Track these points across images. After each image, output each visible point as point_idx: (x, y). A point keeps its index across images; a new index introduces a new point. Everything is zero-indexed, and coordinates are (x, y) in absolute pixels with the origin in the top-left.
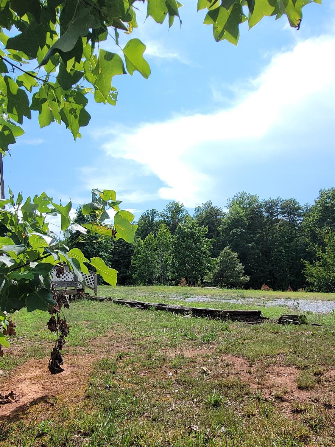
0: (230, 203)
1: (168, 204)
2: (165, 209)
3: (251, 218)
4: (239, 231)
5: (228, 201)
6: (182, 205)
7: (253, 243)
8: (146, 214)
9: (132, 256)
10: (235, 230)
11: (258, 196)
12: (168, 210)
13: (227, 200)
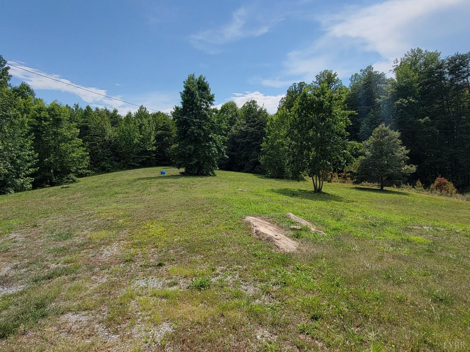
0: (398, 65)
1: (319, 74)
2: (315, 80)
3: (427, 83)
4: (405, 102)
5: (394, 63)
6: (335, 74)
7: (427, 118)
8: (292, 89)
9: (264, 138)
10: (400, 102)
11: (439, 53)
12: (318, 82)
13: (394, 61)
